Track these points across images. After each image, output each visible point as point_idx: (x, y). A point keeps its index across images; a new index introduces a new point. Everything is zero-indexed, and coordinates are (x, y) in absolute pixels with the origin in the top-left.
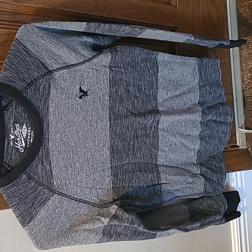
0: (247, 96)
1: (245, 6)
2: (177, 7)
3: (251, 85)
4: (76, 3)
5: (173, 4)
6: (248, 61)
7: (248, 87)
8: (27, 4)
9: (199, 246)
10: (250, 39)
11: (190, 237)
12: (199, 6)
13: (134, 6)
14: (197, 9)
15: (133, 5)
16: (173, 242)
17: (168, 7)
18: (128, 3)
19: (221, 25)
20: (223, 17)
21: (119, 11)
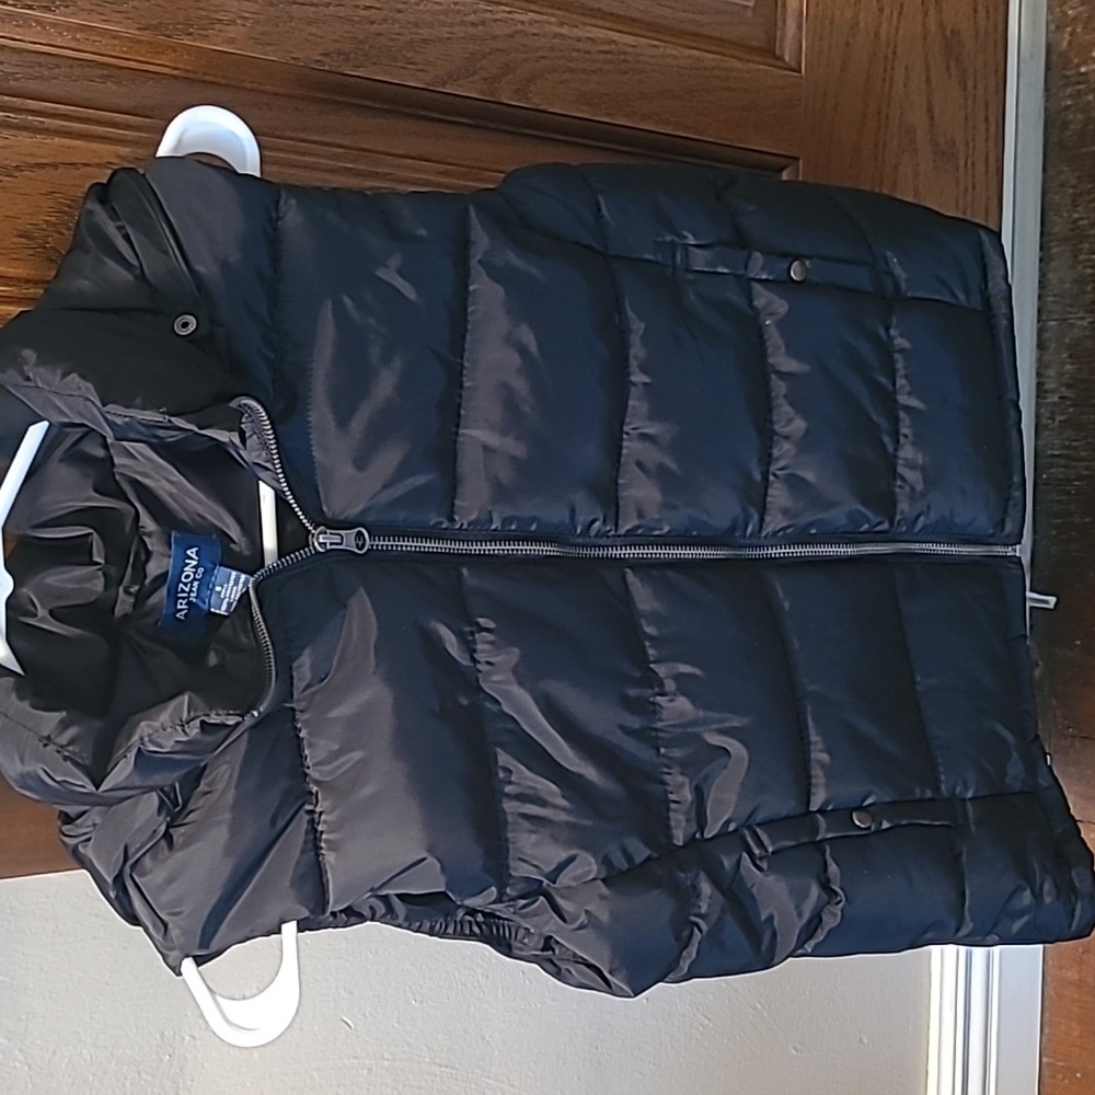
0: (1053, 456)
1: (1082, 79)
2: (800, 72)
3: (1071, 410)
4: (391, 44)
5: (787, 59)
6: (1069, 309)
7: (1059, 418)
8: (195, 40)
9: (796, 1049)
10: (1085, 222)
11: (765, 1014)
12: (893, 69)
13: (625, 61)
14: (884, 80)
15: (622, 57)
16: (698, 1029)
17: (764, 70)
18: (604, 48)
19: (973, 154)
20: (987, 119)
21: (562, 82)
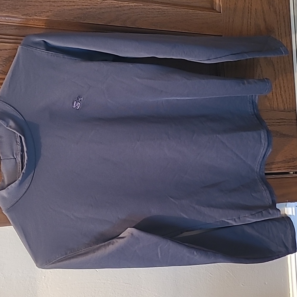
2: (221, 13)
4: (94, 14)
5: (217, 10)
9: (243, 285)
11: (231, 274)
12: (251, 9)
13: (165, 13)
14: (248, 13)
15: (163, 13)
16: (209, 278)
17: (209, 13)
18: (158, 11)
19: (281, 31)
20: (284, 21)
21: (145, 20)
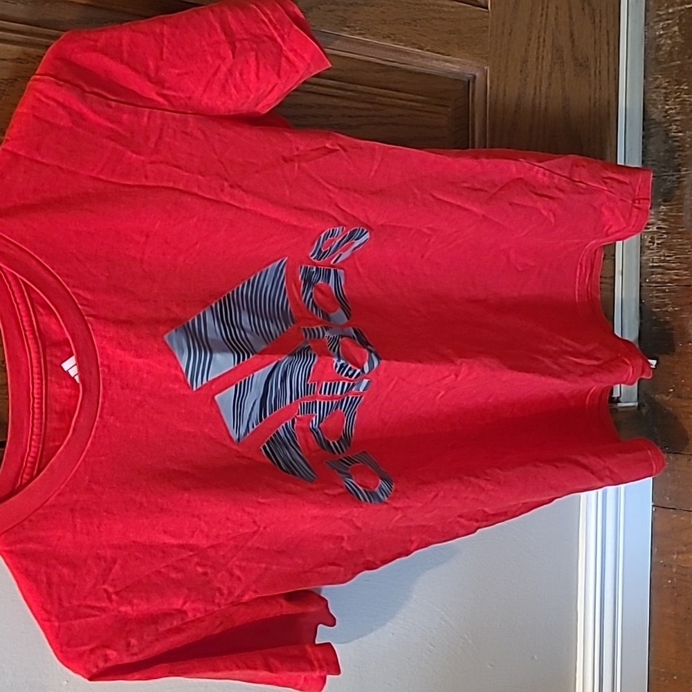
0: (653, 267)
1: (670, 17)
2: (487, 8)
3: (665, 236)
6: (663, 169)
7: (656, 241)
9: (492, 666)
10: (674, 111)
11: (471, 642)
12: (547, 7)
14: (542, 15)
16: (426, 653)
17: (464, 7)
19: (600, 66)
20: (608, 43)
21: (330, 11)
